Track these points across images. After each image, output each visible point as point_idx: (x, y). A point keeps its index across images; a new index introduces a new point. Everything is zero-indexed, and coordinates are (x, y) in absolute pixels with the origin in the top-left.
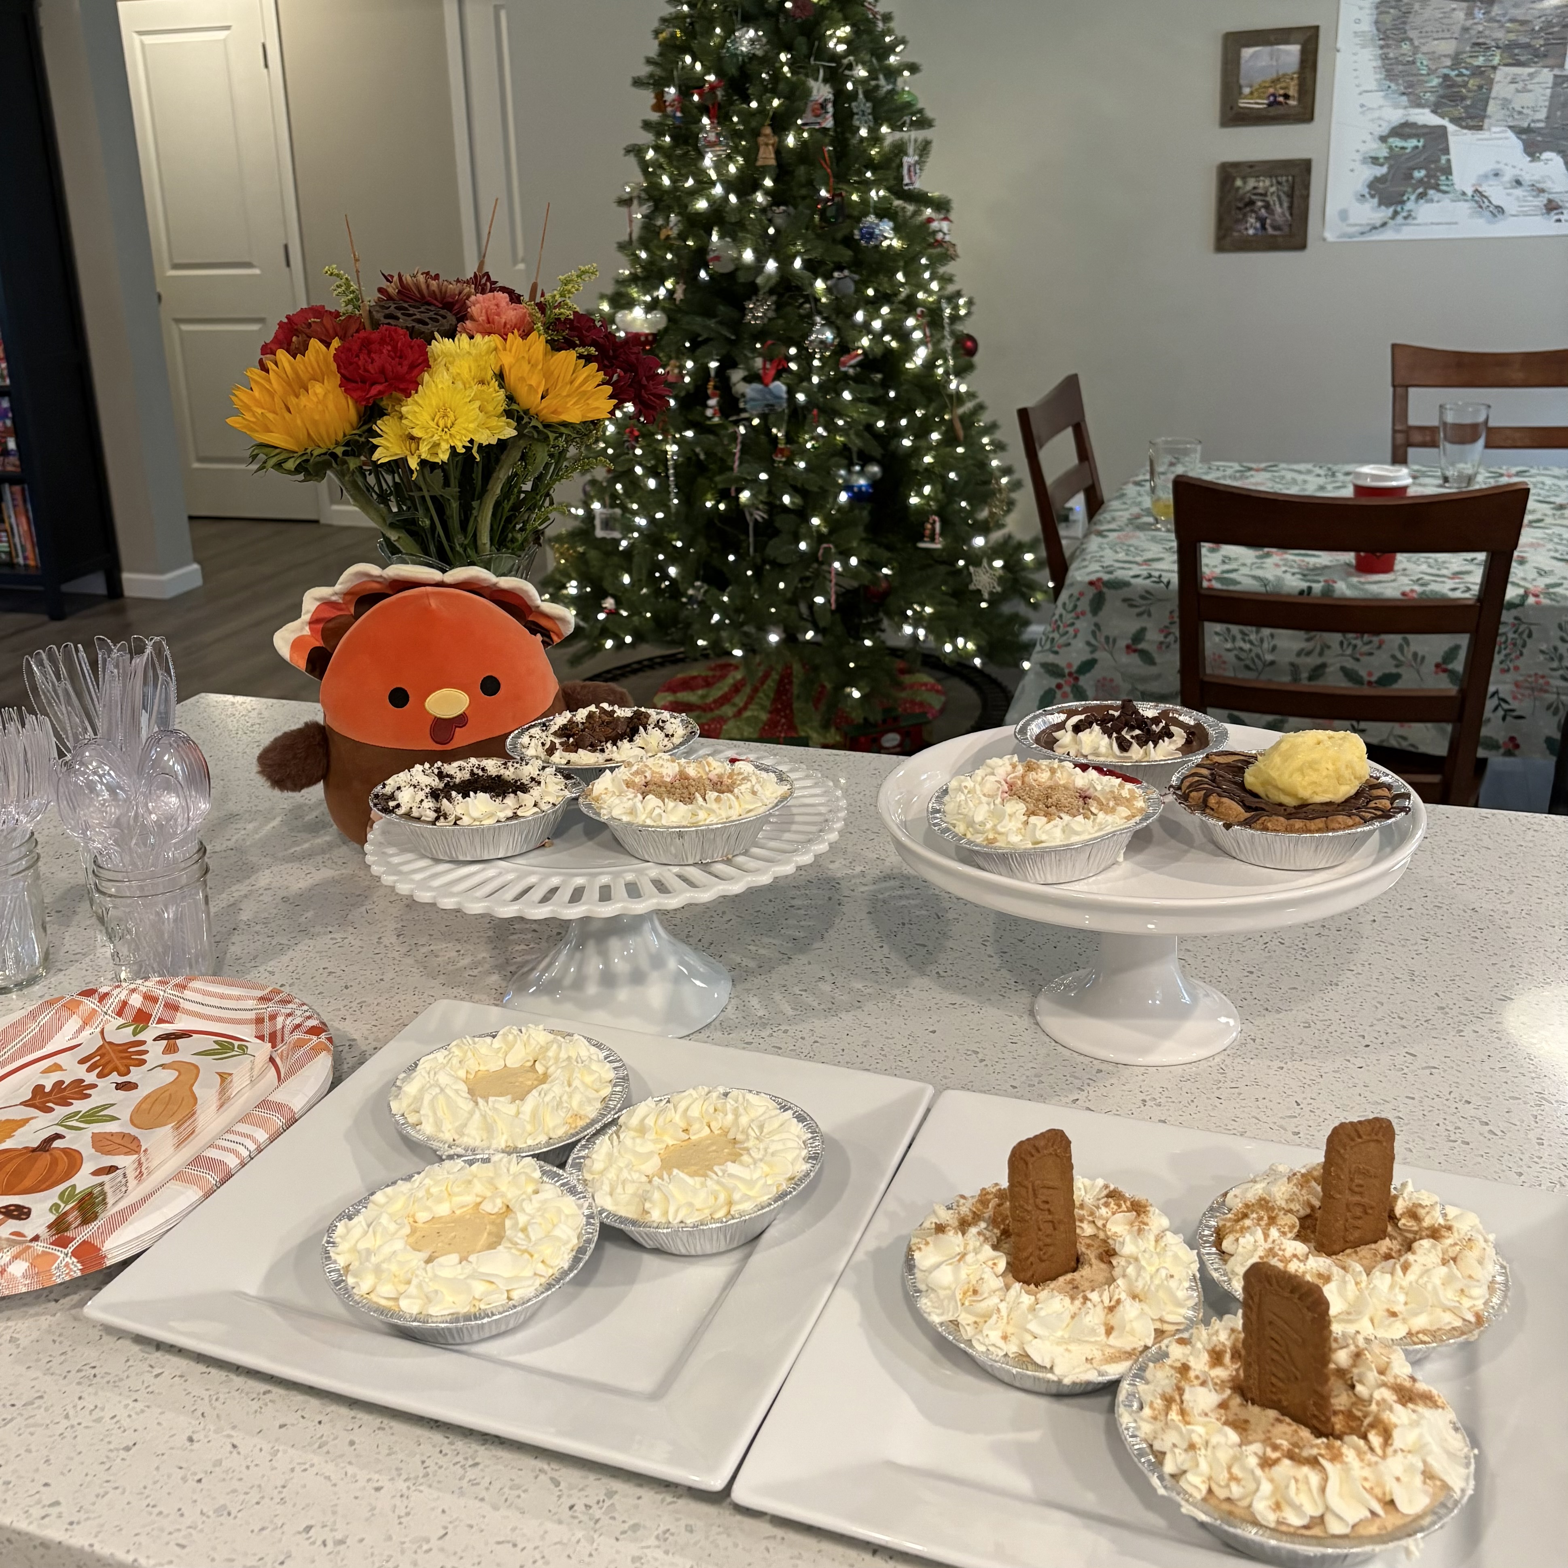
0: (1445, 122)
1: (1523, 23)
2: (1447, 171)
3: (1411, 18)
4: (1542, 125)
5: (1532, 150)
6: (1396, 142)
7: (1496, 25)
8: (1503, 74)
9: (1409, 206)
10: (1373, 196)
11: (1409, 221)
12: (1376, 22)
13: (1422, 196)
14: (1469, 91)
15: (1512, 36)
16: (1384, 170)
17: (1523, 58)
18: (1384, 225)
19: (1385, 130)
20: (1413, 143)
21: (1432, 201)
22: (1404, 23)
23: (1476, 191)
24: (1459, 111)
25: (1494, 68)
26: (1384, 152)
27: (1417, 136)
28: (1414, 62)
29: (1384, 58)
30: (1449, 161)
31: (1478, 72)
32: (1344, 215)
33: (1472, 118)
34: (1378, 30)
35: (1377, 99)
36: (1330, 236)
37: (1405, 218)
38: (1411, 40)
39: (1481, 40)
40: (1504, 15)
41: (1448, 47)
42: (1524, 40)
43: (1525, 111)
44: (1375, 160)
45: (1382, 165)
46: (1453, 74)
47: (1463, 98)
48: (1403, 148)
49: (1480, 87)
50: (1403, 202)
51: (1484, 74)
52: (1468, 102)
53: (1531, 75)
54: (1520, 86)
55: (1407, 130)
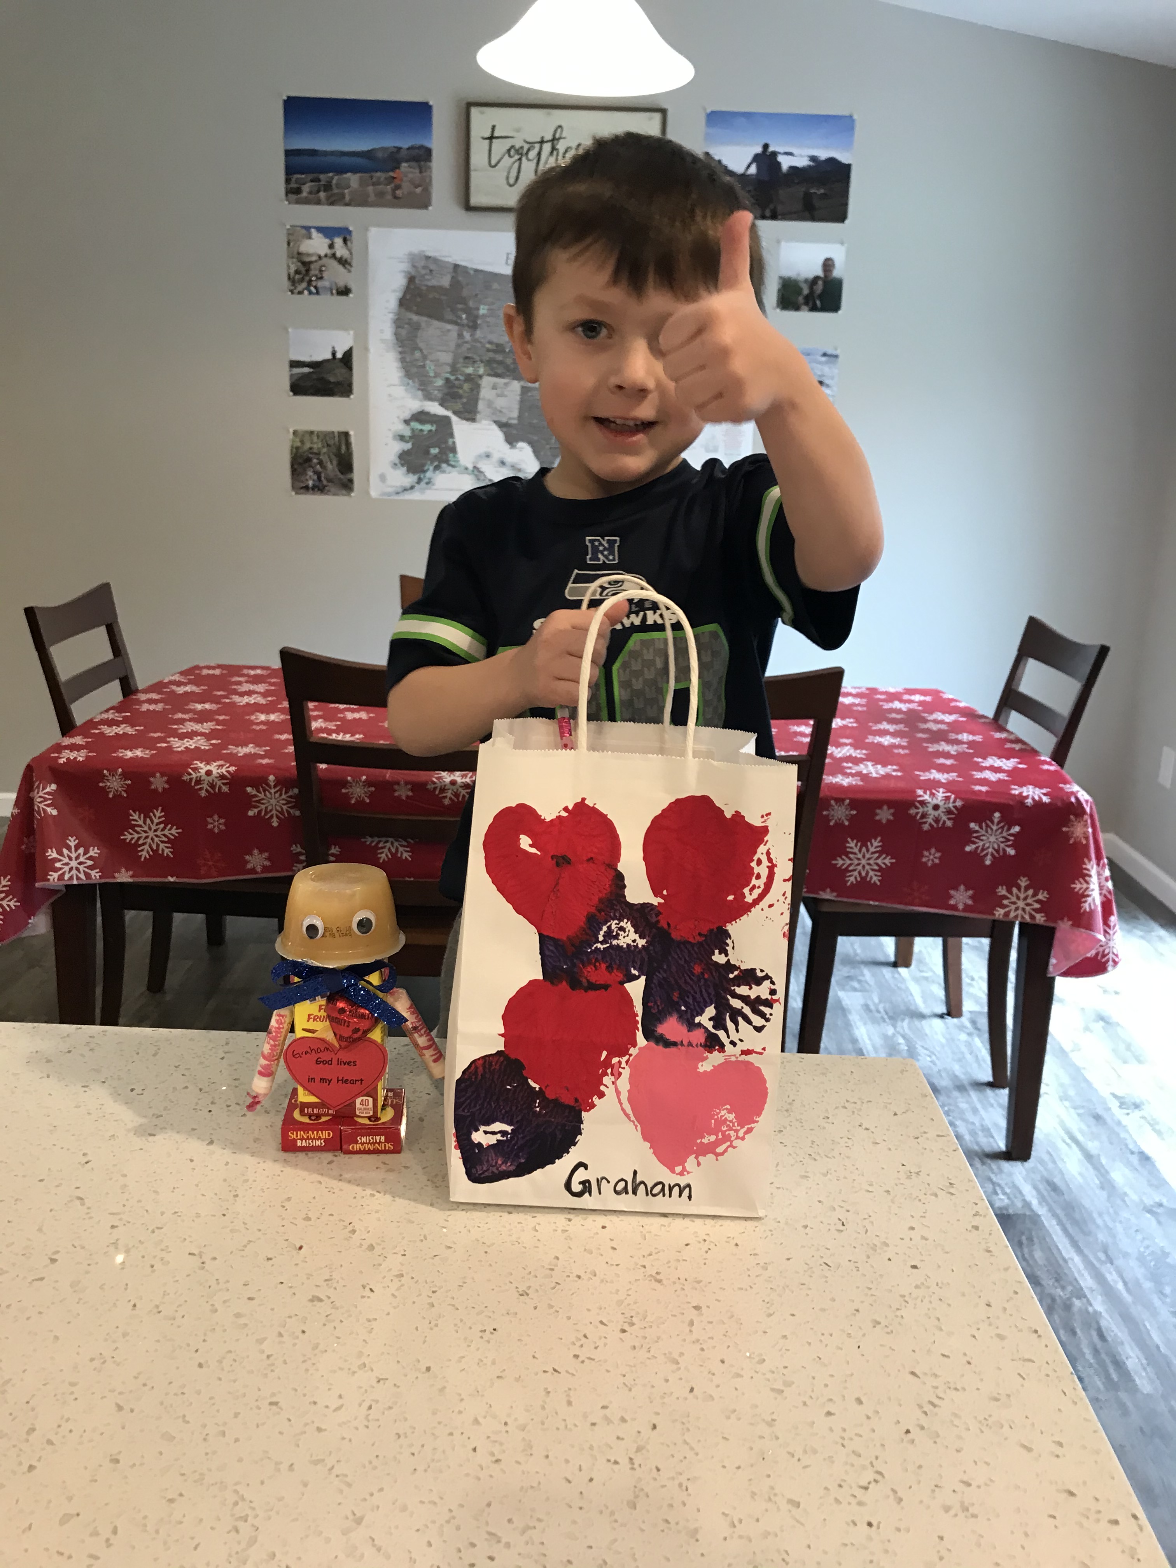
0: (449, 413)
1: (498, 345)
2: (454, 450)
3: (420, 333)
4: (515, 422)
5: (511, 440)
6: (416, 425)
7: (478, 345)
8: (487, 382)
9: (429, 474)
10: (403, 465)
11: (430, 485)
12: (396, 334)
13: (437, 468)
14: (465, 392)
15: (491, 355)
16: (408, 446)
17: (499, 371)
18: (412, 488)
19: (407, 415)
20: (427, 427)
21: (444, 472)
22: (416, 337)
23: (475, 467)
24: (458, 406)
25: (481, 377)
26: (407, 433)
27: (431, 422)
28: (424, 366)
29: (403, 360)
30: (454, 443)
31: (469, 378)
32: (383, 478)
33: (470, 412)
34: (397, 339)
35: (400, 391)
36: (374, 494)
37: (427, 483)
38: (421, 350)
39: (469, 355)
40: (484, 338)
41: (446, 358)
42: (499, 357)
43: (504, 410)
44: (402, 438)
45: (407, 442)
46: (452, 378)
47: (460, 397)
48: (421, 430)
49: (472, 390)
50: (424, 472)
51: (474, 381)
52: (465, 400)
53: (506, 384)
54: (499, 391)
55: (423, 417)
